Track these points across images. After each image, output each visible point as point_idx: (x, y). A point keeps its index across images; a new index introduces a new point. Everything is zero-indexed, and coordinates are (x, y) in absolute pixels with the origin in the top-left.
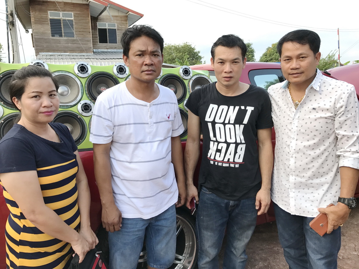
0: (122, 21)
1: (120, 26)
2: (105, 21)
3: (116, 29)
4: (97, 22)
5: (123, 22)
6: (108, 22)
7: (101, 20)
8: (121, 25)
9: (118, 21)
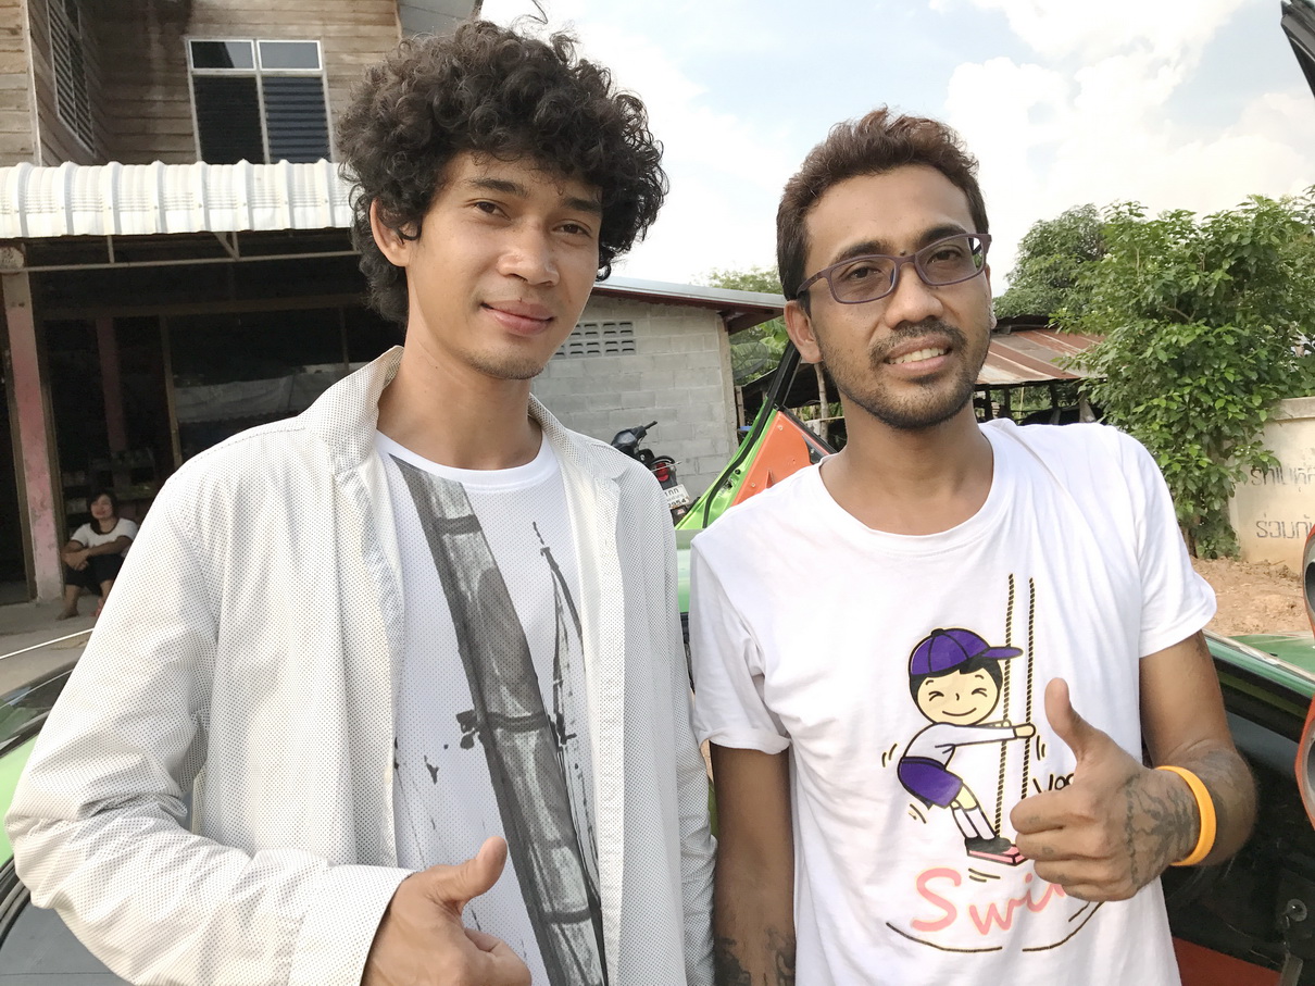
0: (358, 22)
1: (348, 58)
2: (242, 27)
3: (319, 78)
4: (184, 32)
5: (365, 30)
6: (263, 35)
7: (210, 20)
8: (356, 52)
9: (333, 29)
